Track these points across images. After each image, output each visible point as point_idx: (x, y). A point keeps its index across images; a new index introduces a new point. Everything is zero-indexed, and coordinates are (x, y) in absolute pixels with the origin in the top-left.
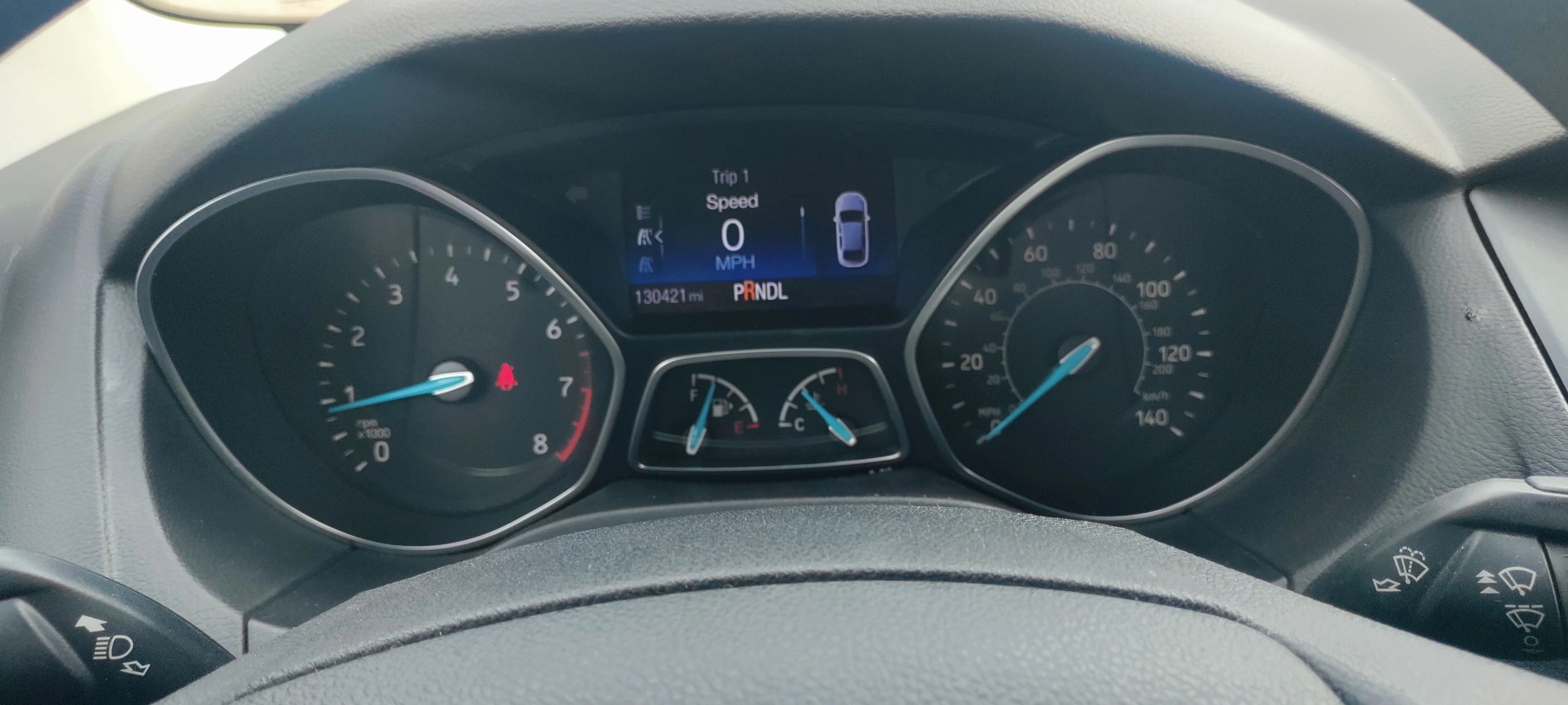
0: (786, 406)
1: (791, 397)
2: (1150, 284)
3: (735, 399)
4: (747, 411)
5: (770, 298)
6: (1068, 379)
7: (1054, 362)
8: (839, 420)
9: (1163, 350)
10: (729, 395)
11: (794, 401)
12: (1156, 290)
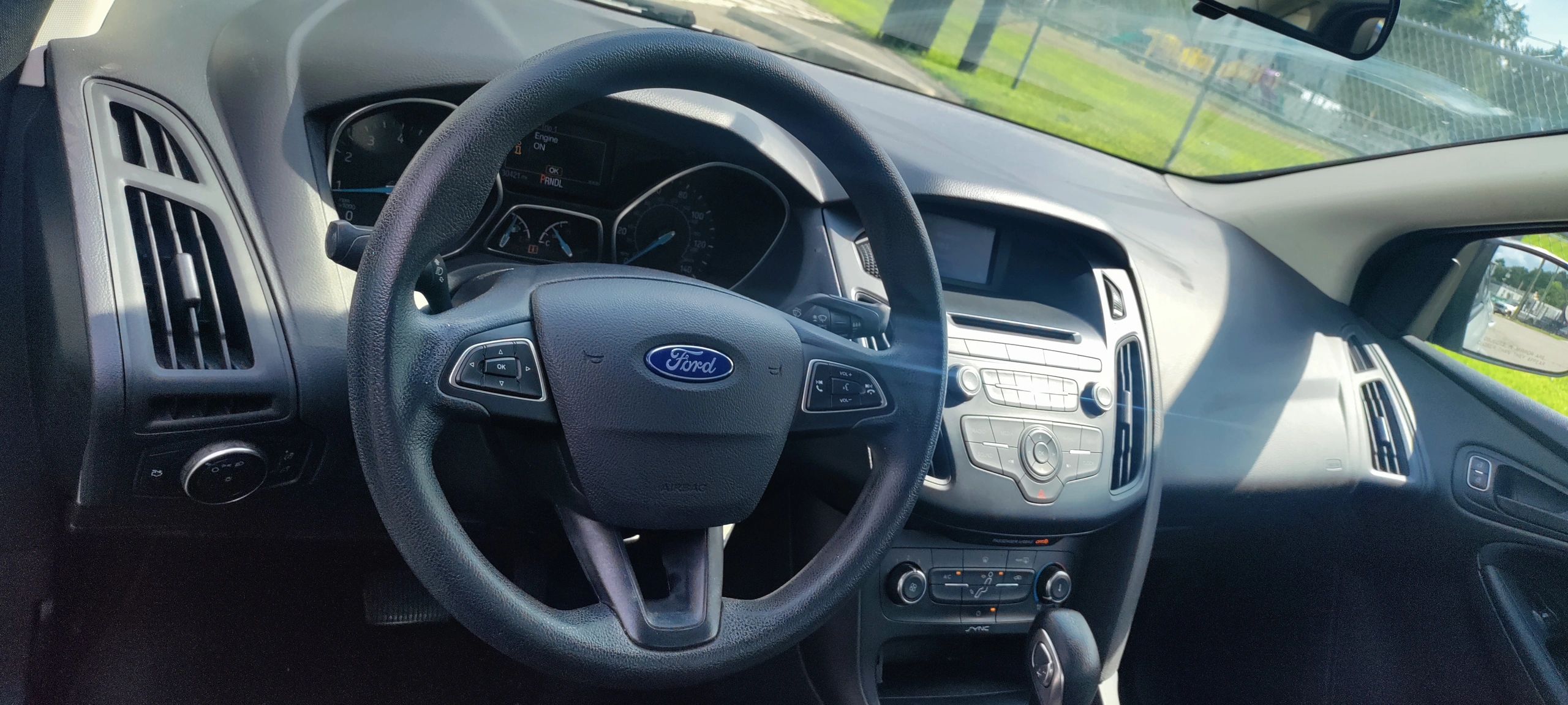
0: (544, 234)
1: (547, 230)
2: (696, 213)
3: (522, 226)
4: (526, 232)
5: (555, 185)
6: (660, 246)
7: (656, 238)
8: (567, 245)
9: (696, 241)
10: (520, 223)
11: (548, 232)
12: (698, 216)
